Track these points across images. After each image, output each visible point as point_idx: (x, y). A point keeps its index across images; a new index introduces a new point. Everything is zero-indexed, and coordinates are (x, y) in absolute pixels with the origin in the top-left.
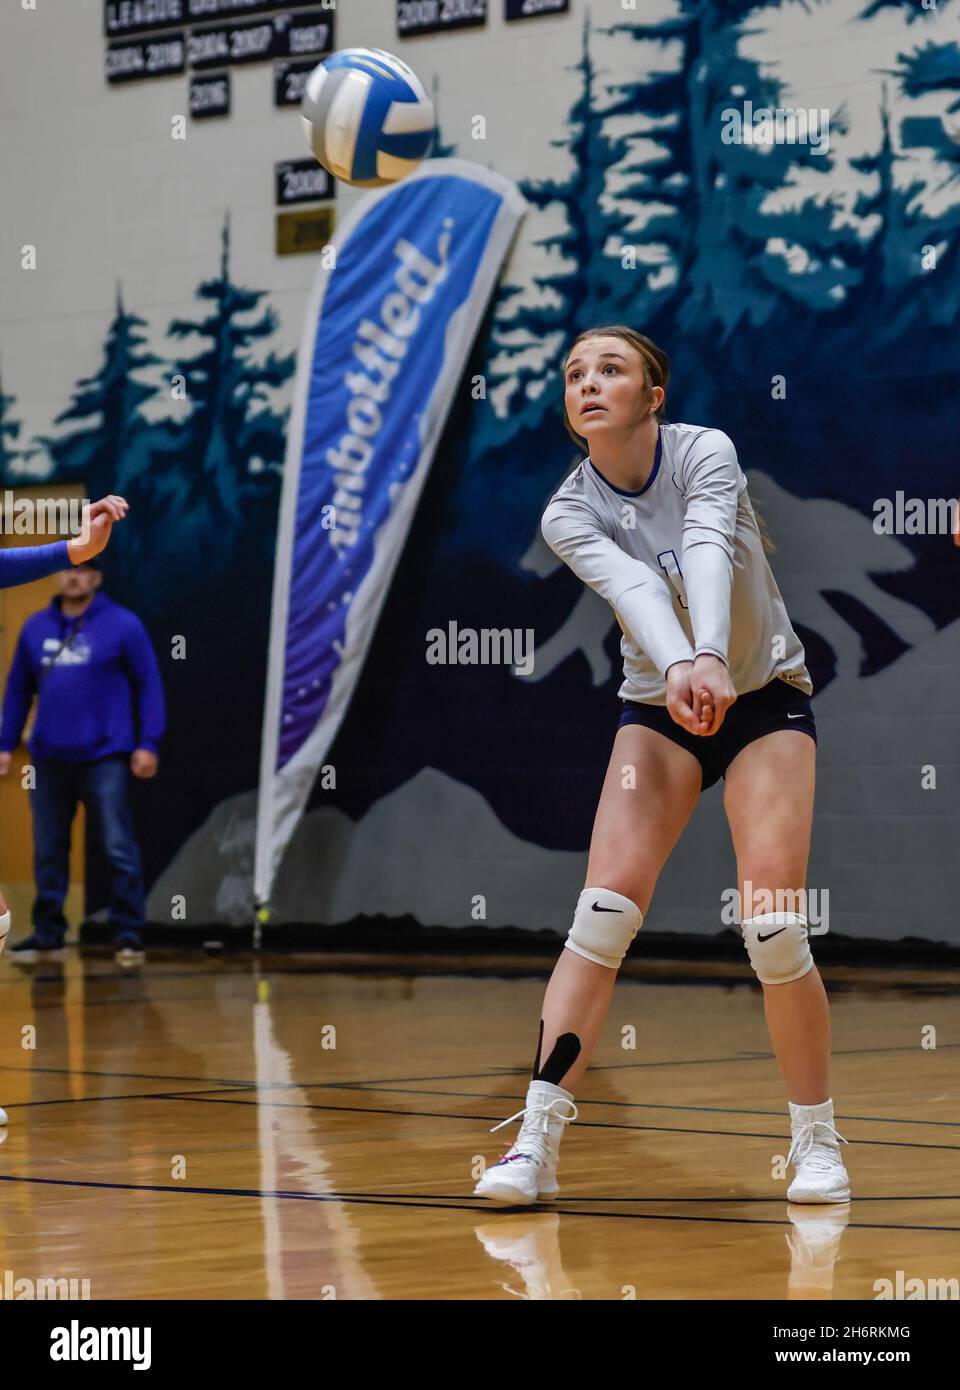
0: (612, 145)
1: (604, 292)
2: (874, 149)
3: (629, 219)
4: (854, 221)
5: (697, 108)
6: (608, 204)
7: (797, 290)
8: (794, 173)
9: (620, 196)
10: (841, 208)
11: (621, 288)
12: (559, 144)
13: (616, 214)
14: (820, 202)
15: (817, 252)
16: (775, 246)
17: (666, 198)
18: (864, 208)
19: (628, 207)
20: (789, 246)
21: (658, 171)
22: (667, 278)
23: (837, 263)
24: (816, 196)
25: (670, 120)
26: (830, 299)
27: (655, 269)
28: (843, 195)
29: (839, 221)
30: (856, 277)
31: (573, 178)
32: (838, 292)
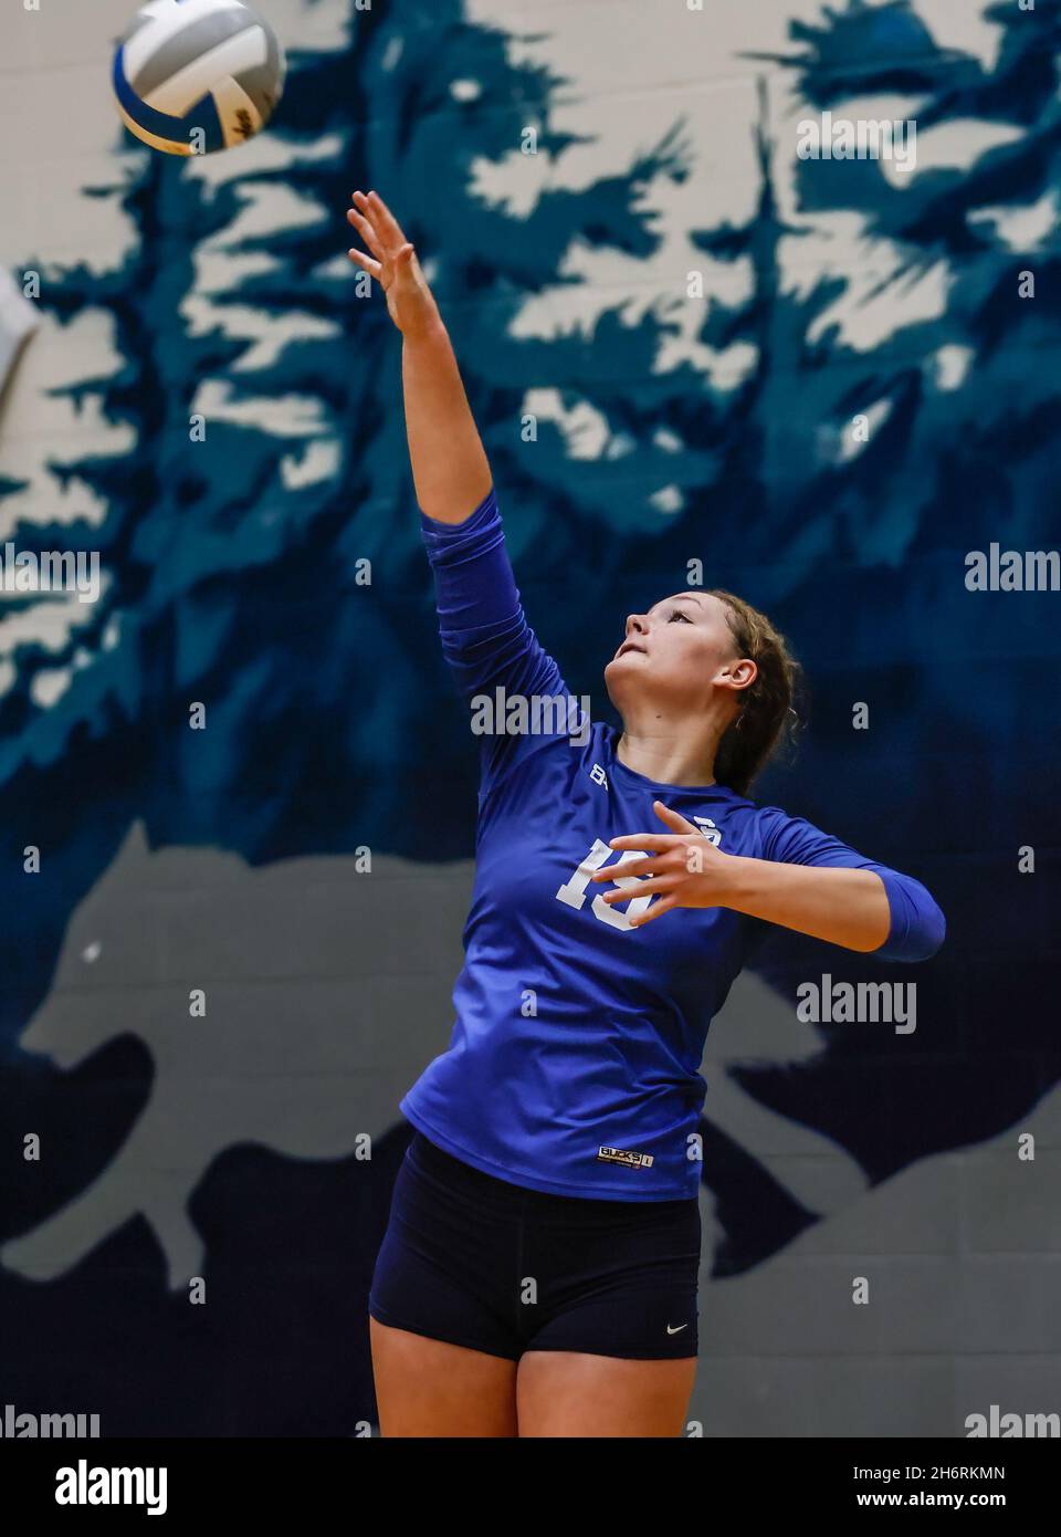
0: (209, 195)
1: (191, 492)
2: (741, 212)
3: (243, 346)
4: (702, 357)
5: (381, 126)
6: (200, 314)
7: (587, 494)
8: (579, 258)
9: (223, 299)
10: (674, 329)
11: (227, 484)
12: (100, 193)
13: (217, 332)
14: (631, 317)
15: (622, 416)
16: (541, 404)
17: (317, 304)
18: (721, 329)
19: (241, 321)
20: (569, 405)
21: (299, 249)
22: (319, 464)
23: (667, 440)
24: (625, 305)
25: (327, 147)
26: (656, 513)
27: (296, 447)
28: (679, 304)
29: (668, 357)
30: (704, 469)
31: (129, 260)
32: (669, 499)
